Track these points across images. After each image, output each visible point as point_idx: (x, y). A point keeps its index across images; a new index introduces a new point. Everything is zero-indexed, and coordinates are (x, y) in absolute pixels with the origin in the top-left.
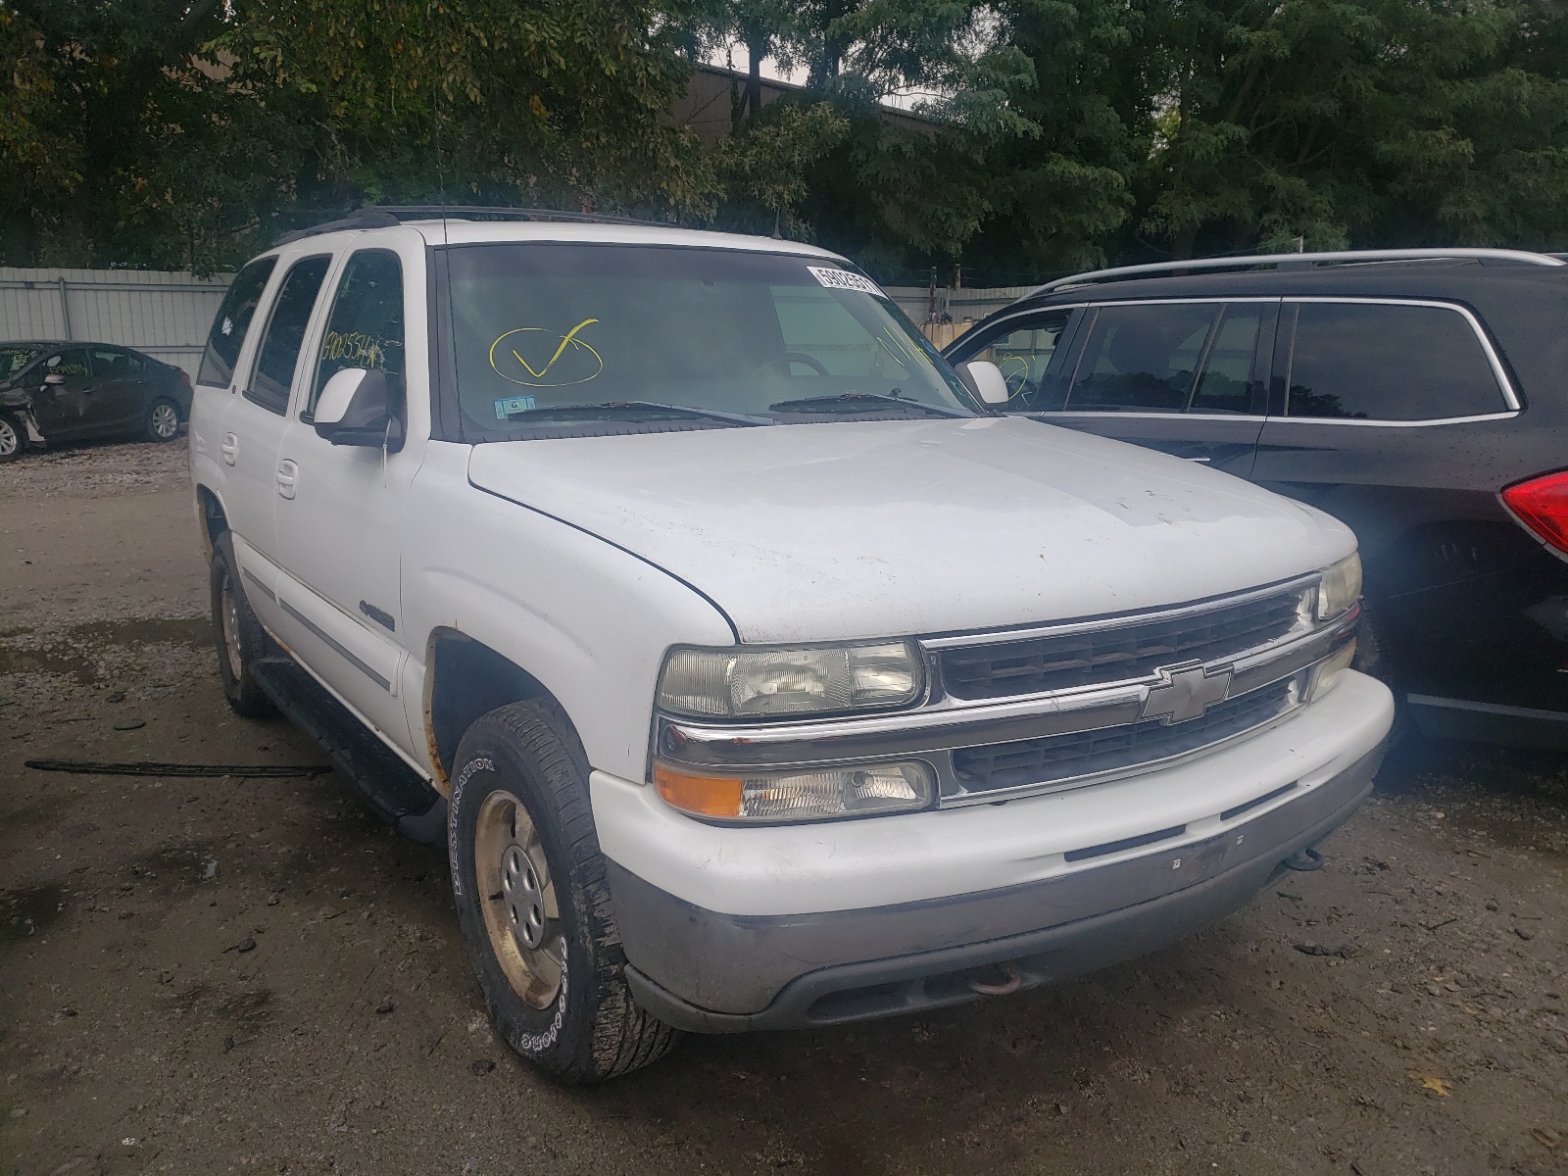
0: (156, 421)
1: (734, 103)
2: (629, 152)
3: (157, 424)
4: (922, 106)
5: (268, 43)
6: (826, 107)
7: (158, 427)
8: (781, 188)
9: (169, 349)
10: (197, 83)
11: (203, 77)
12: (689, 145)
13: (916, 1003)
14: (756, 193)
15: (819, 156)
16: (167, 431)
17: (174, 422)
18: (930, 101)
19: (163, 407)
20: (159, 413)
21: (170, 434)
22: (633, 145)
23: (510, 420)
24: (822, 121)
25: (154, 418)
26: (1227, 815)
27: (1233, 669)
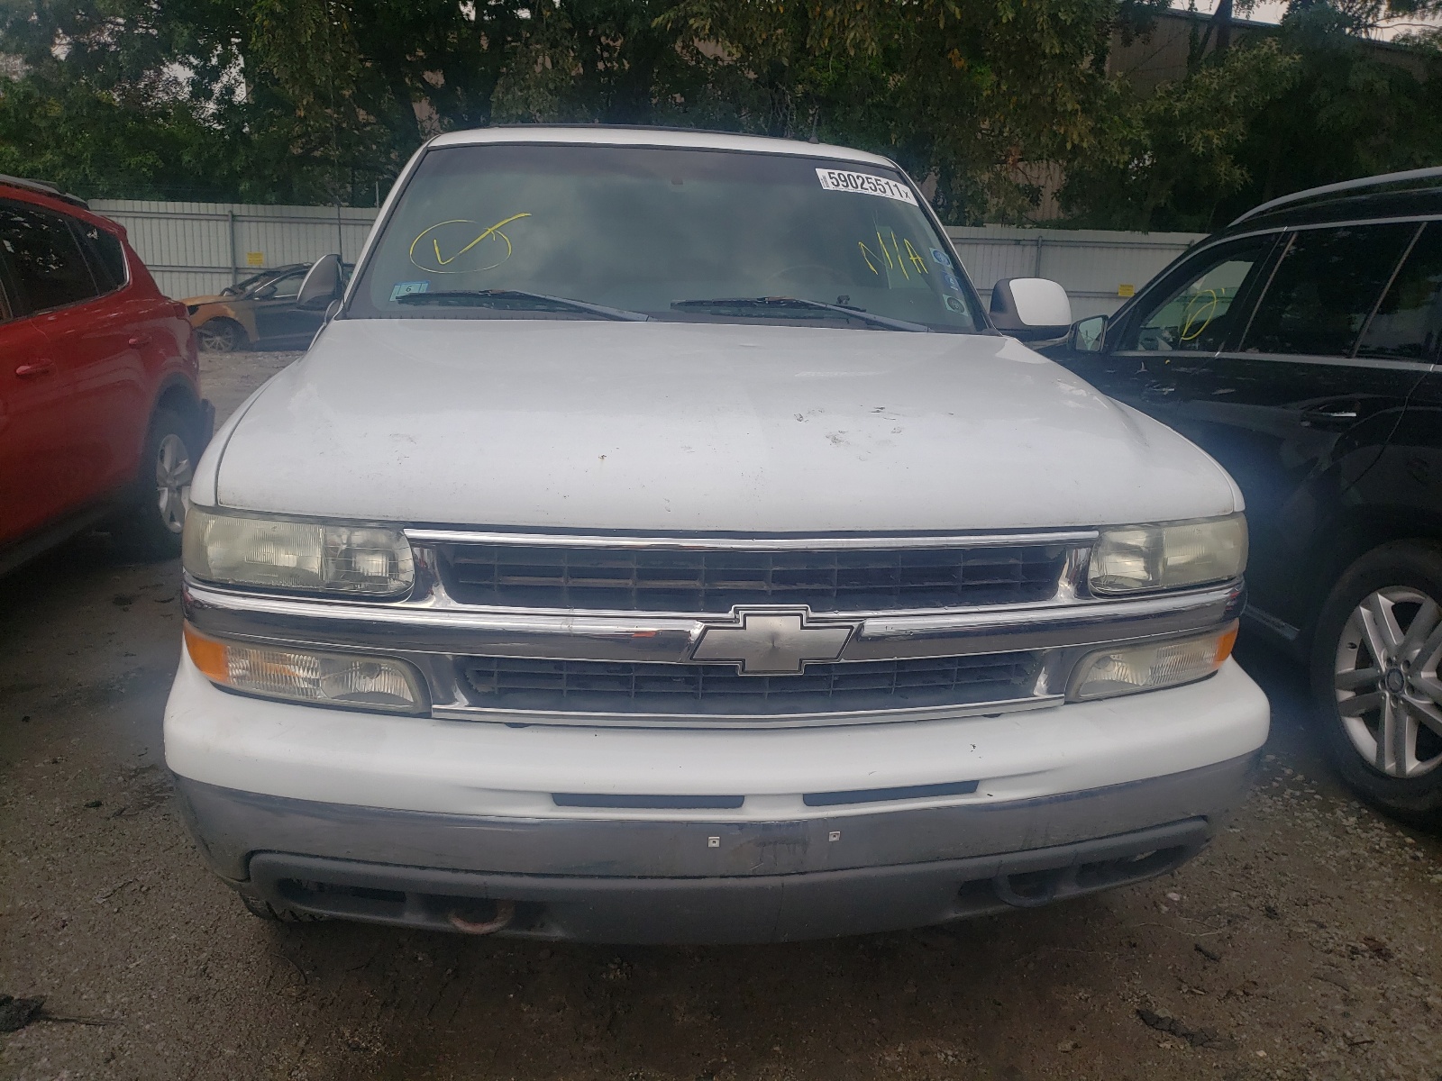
1: (1192, 48)
2: (1029, 97)
4: (1406, 39)
5: (702, 14)
6: (1274, 43)
8: (1211, 133)
10: (692, 57)
11: (699, 52)
12: (1119, 92)
13: (413, 918)
14: (1184, 138)
15: (1268, 98)
18: (1415, 32)
22: (1034, 92)
23: (400, 302)
24: (1268, 59)
26: (812, 799)
27: (862, 626)
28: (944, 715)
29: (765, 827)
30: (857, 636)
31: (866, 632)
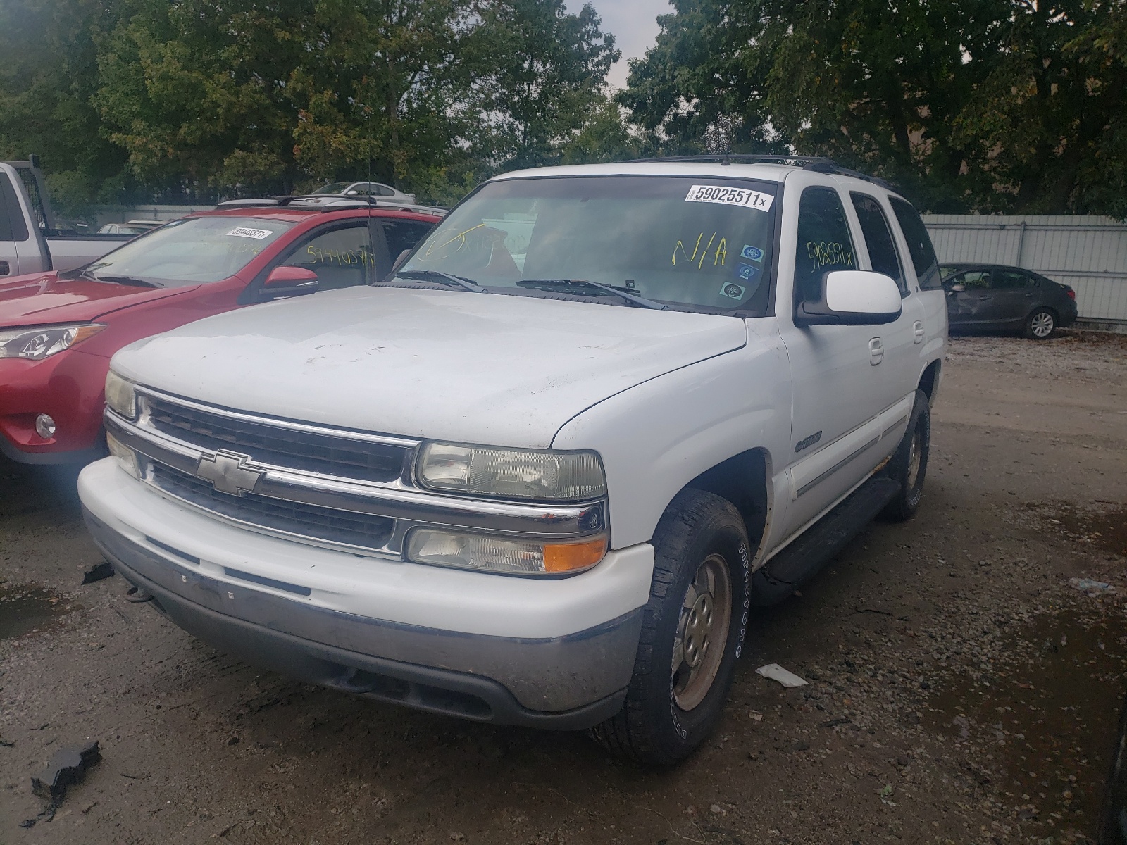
0: (1035, 324)
3: (1035, 326)
7: (1035, 328)
9: (1064, 273)
16: (1043, 332)
17: (1051, 327)
19: (1043, 314)
20: (1039, 318)
21: (1045, 334)
25: (1034, 321)
26: (230, 572)
27: (265, 474)
28: (321, 545)
29: (202, 578)
30: (262, 479)
31: (267, 477)
